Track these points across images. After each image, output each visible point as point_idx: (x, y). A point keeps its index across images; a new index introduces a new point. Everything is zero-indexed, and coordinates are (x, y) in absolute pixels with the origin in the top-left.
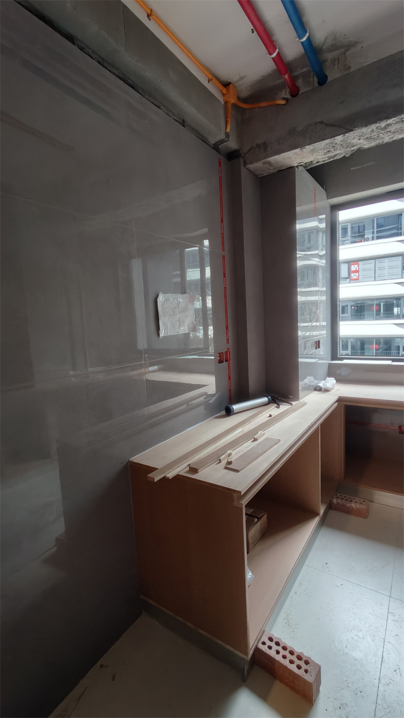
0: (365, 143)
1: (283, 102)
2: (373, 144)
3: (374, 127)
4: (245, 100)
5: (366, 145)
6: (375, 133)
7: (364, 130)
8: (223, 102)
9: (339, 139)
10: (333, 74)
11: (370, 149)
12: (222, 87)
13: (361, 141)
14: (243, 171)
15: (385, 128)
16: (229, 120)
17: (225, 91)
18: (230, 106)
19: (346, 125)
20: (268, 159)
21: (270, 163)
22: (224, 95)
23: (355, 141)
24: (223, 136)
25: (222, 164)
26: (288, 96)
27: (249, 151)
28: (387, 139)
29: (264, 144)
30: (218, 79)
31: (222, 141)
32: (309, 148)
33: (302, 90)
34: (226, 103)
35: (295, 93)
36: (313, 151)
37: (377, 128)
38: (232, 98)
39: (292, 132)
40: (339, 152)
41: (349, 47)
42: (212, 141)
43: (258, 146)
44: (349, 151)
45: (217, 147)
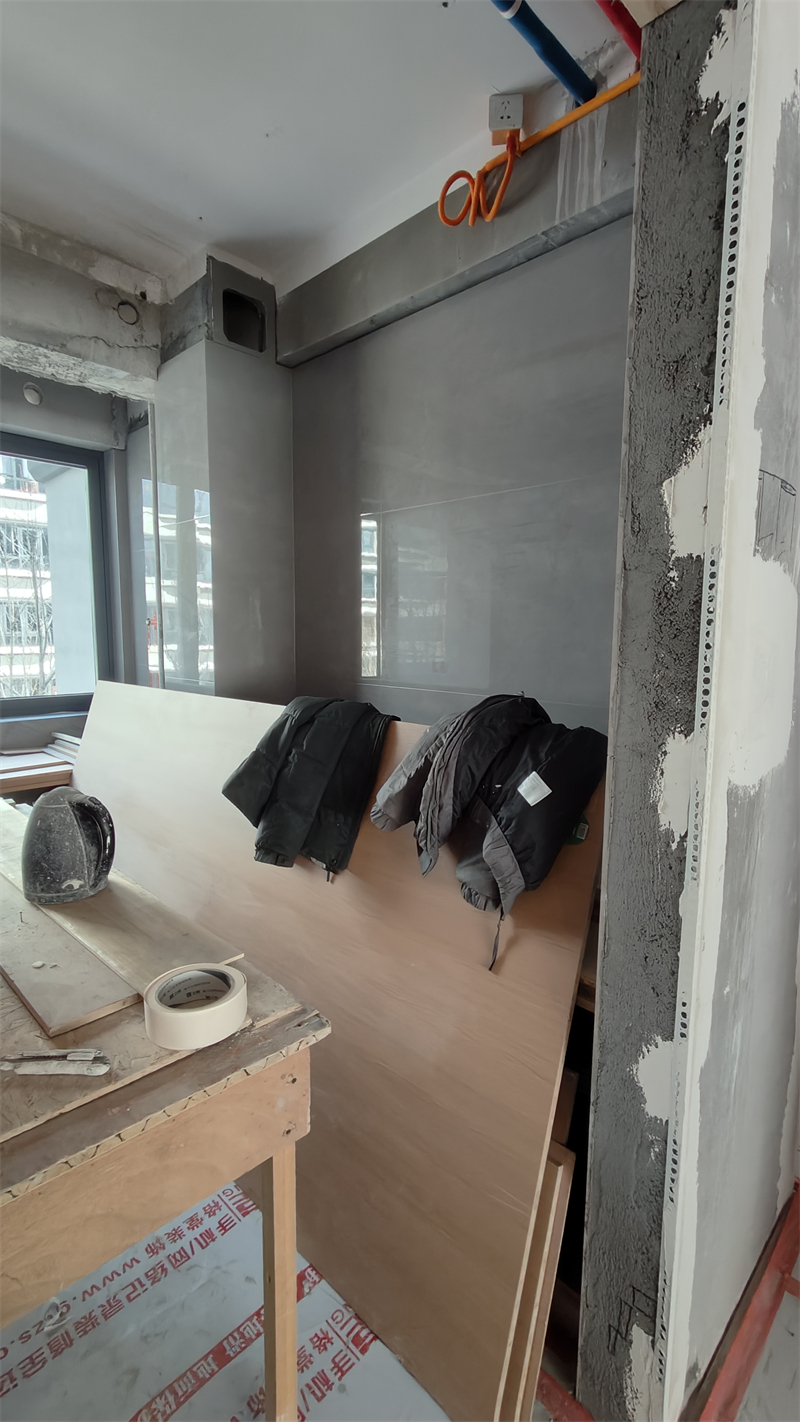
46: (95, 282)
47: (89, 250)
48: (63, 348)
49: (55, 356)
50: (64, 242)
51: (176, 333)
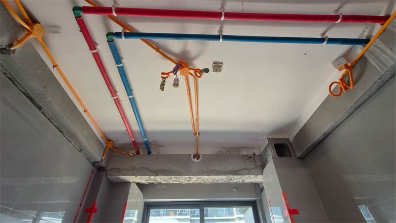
1: (132, 155)
2: (166, 182)
3: (166, 177)
4: (116, 148)
5: (163, 182)
6: (166, 179)
7: (163, 177)
8: (105, 146)
9: (152, 177)
10: (153, 152)
11: (164, 184)
12: (107, 141)
13: (161, 180)
14: (104, 179)
15: (170, 178)
16: (105, 154)
17: (107, 143)
18: (108, 149)
19: (156, 173)
20: (119, 176)
21: (119, 178)
22: (106, 143)
23: (159, 180)
24: (100, 160)
25: (94, 173)
26: (135, 154)
27: (111, 169)
28: (171, 182)
29: (119, 169)
30: (105, 136)
31: (98, 162)
32: (139, 177)
33: (141, 153)
34: (106, 147)
35: (138, 153)
36: (140, 179)
38: (110, 146)
39: (133, 168)
40: (151, 182)
41: (161, 146)
42: (92, 161)
43: (115, 168)
44: (156, 183)
45: (94, 164)
46: (242, 155)
47: (240, 148)
48: (237, 174)
49: (236, 177)
50: (234, 149)
51: (265, 160)
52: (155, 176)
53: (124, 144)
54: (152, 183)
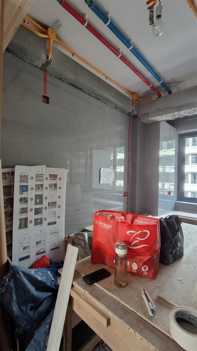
0: (187, 114)
1: (155, 99)
2: (191, 115)
3: (189, 110)
4: (141, 98)
5: (188, 115)
6: (190, 112)
7: (186, 111)
9: (176, 113)
10: (174, 91)
12: (132, 95)
13: (186, 114)
14: (139, 123)
15: (194, 110)
16: (134, 105)
17: (133, 95)
18: (134, 100)
19: (179, 108)
20: (149, 119)
21: (150, 120)
22: (132, 97)
23: (183, 114)
24: (131, 111)
25: (131, 120)
26: (157, 97)
27: (141, 116)
29: (147, 113)
30: (130, 91)
31: (131, 112)
32: (164, 116)
33: (162, 95)
34: (133, 99)
35: (160, 96)
36: (166, 117)
37: (191, 110)
38: (135, 98)
39: (158, 110)
40: (177, 117)
41: (180, 82)
42: (127, 112)
43: (145, 113)
44: (181, 117)
45: (129, 114)
52: (178, 112)
53: (146, 92)
54: (179, 118)
